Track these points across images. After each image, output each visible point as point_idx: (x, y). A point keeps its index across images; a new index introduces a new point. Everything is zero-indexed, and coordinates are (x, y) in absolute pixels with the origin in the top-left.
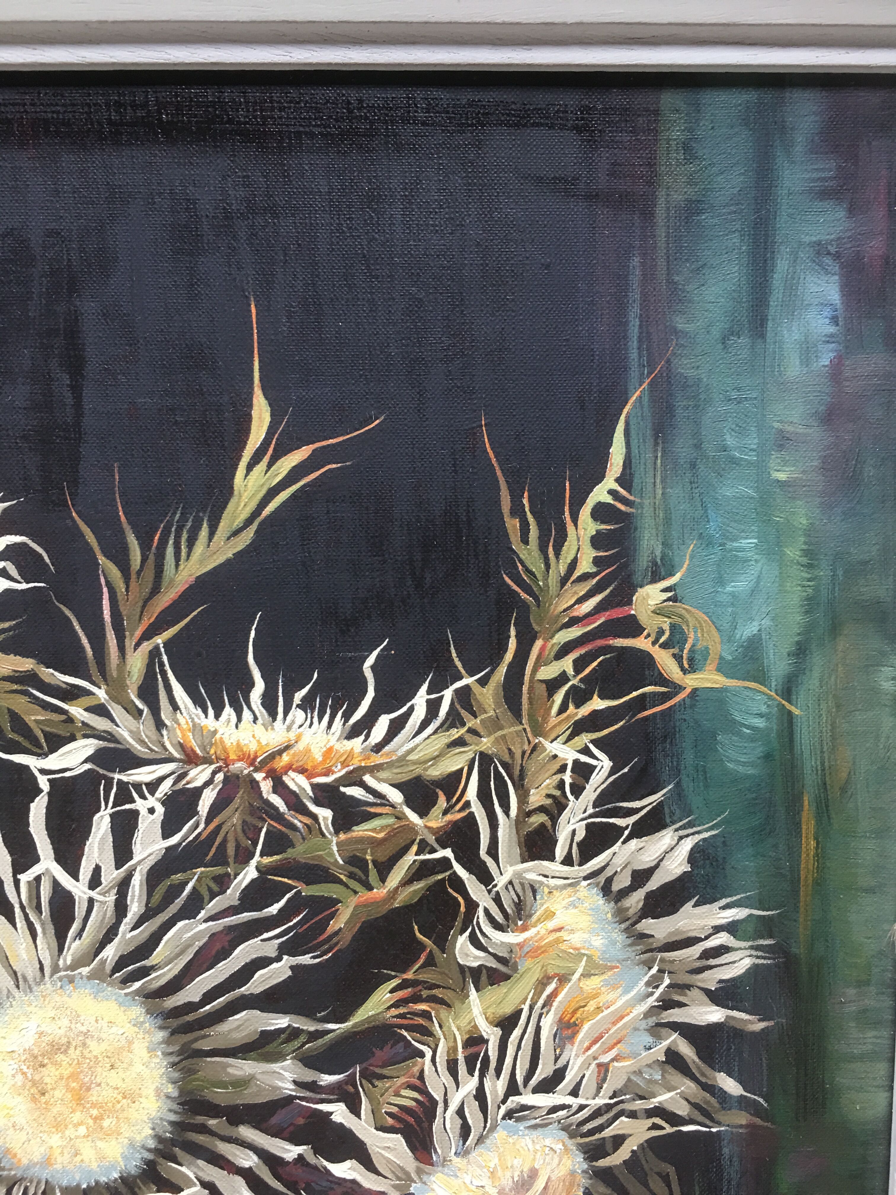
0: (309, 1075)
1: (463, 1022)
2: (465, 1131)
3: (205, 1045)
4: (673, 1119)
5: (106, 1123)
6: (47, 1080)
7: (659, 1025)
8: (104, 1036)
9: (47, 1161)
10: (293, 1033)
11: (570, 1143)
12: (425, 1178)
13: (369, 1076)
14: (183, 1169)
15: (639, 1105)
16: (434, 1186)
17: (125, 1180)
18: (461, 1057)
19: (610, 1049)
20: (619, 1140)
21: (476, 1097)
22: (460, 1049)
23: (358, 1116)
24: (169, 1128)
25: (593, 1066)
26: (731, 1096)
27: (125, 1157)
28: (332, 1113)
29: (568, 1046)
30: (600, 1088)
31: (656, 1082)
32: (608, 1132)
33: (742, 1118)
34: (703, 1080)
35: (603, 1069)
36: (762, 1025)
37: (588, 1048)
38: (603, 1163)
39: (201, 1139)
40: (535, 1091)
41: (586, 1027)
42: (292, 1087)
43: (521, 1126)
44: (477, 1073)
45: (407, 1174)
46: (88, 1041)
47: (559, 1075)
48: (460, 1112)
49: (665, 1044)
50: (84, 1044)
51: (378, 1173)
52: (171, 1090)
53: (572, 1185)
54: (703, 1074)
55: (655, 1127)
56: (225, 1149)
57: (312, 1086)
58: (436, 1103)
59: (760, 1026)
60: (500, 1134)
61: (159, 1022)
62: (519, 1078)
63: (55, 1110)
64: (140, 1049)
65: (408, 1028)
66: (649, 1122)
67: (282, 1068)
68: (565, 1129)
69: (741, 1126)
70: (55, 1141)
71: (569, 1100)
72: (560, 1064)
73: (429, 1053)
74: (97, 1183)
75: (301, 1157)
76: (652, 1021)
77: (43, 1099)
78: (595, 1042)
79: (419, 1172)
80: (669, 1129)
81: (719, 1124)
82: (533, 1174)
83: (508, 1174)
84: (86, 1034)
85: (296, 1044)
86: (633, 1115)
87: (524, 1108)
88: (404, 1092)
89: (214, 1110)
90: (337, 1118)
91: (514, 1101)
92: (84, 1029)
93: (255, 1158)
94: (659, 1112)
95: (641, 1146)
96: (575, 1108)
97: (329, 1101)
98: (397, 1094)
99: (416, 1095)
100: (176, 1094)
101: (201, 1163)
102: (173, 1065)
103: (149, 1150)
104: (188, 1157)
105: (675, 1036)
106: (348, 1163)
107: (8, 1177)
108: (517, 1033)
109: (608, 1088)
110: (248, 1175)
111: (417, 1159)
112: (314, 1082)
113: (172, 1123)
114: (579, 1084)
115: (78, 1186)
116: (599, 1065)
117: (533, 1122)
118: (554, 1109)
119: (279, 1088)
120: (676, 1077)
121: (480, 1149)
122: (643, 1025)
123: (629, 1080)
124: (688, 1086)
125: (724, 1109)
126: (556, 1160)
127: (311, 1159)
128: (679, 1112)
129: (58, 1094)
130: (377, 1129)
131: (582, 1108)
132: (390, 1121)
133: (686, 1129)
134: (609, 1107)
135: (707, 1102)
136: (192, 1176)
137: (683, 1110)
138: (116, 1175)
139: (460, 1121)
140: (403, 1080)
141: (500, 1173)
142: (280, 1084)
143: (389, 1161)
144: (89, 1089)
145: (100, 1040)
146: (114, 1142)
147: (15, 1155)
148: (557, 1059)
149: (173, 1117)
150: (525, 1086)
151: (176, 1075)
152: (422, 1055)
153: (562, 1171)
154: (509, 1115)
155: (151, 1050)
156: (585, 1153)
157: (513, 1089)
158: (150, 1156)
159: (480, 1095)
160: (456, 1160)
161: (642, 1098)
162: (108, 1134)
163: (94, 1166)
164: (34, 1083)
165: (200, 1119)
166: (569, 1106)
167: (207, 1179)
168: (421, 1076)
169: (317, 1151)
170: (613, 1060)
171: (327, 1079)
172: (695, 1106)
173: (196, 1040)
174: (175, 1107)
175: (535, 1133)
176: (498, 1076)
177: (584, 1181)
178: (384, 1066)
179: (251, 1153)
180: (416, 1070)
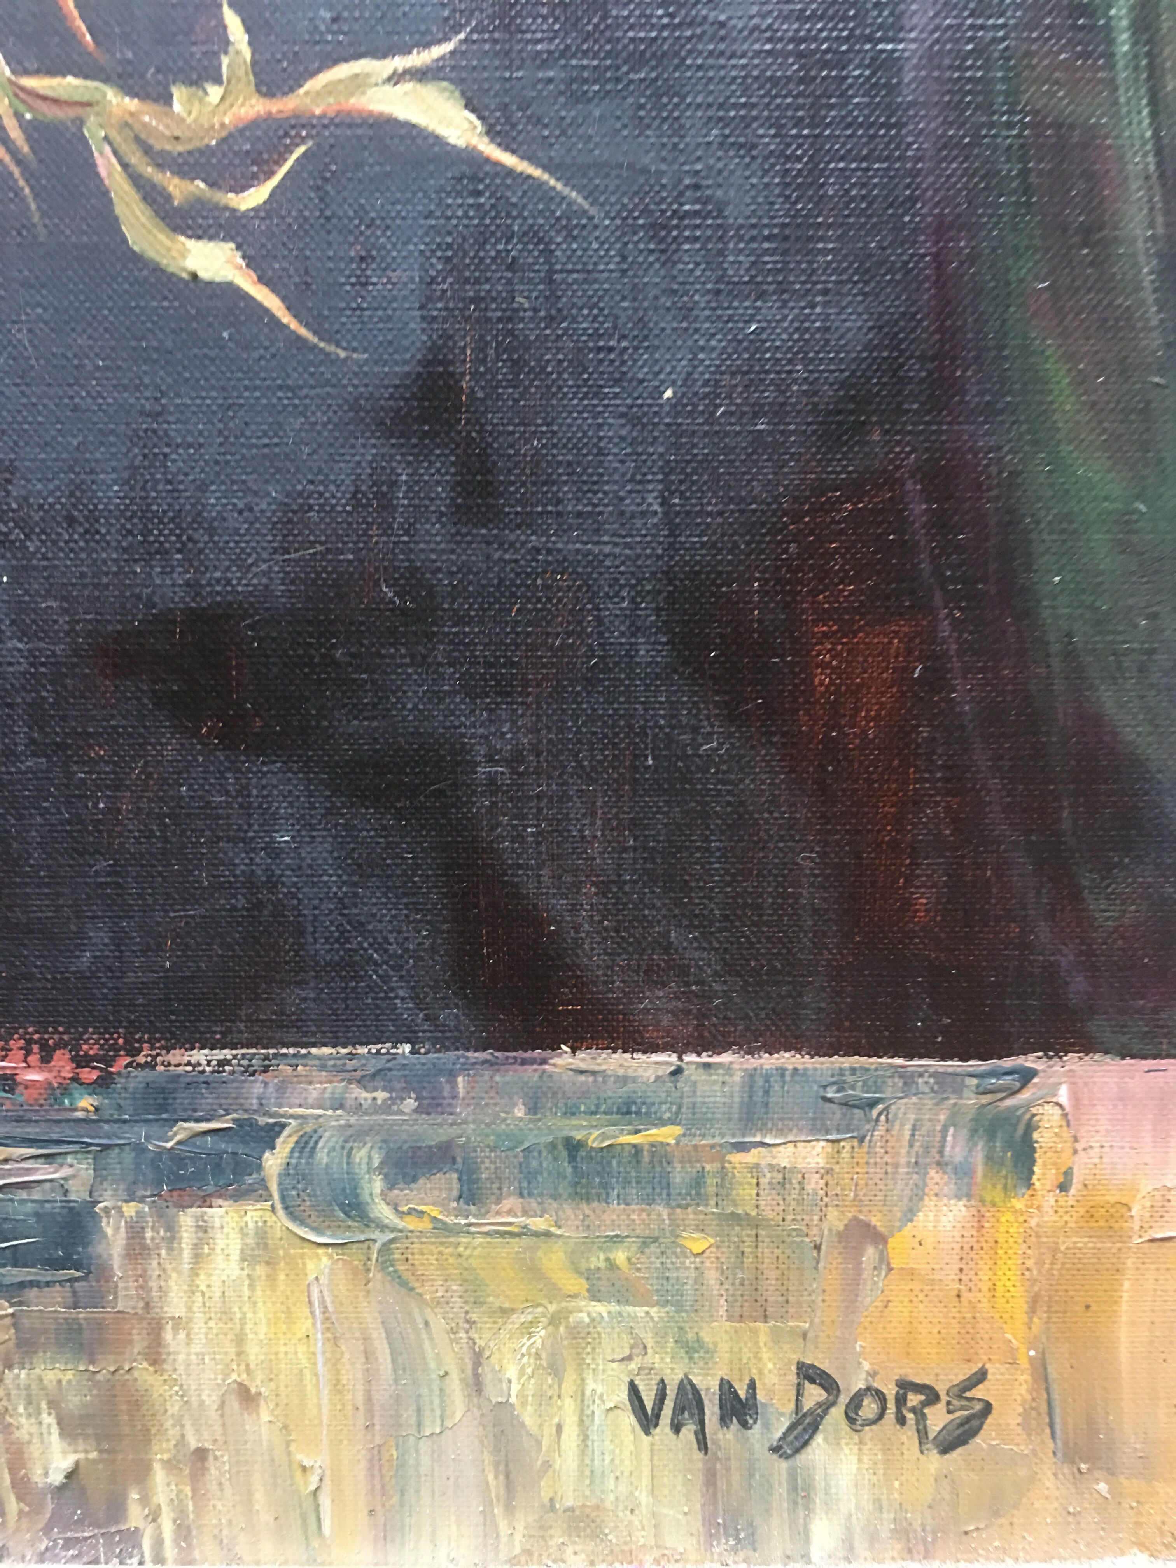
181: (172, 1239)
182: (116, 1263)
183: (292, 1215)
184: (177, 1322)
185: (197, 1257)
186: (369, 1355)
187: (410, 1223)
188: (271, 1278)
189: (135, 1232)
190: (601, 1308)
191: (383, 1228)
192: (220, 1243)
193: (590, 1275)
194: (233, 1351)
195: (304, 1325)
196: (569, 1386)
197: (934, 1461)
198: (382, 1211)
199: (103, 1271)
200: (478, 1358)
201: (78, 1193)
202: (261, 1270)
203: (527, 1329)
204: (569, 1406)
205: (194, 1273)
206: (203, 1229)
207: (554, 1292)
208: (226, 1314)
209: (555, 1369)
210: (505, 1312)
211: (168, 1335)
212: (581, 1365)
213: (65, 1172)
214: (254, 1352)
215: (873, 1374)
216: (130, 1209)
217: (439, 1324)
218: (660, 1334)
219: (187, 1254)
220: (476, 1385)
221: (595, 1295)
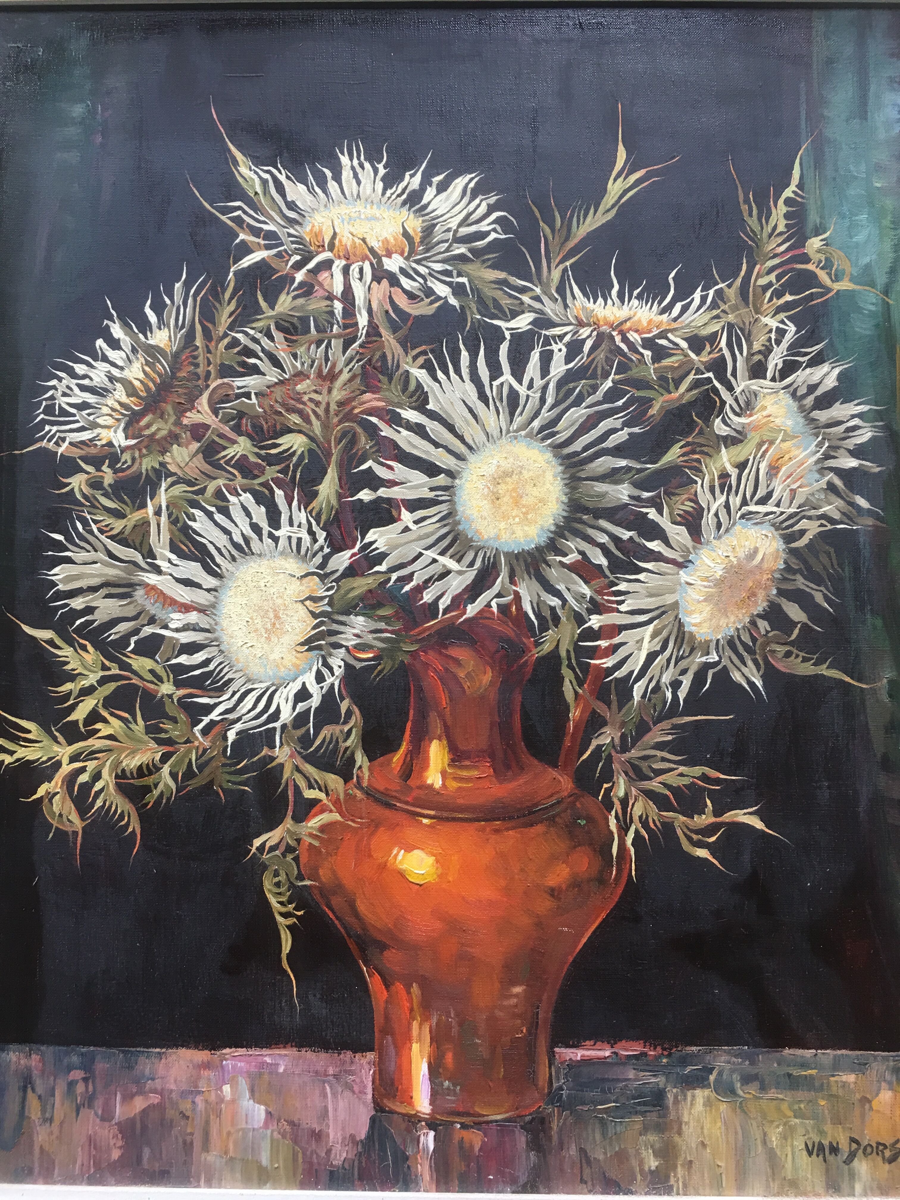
0: (636, 492)
1: (718, 465)
2: (719, 525)
3: (583, 475)
4: (832, 521)
5: (529, 517)
6: (500, 491)
7: (823, 468)
8: (531, 468)
9: (497, 537)
10: (628, 469)
11: (775, 533)
12: (697, 551)
13: (668, 494)
14: (569, 543)
15: (813, 512)
16: (703, 556)
17: (539, 549)
18: (717, 484)
19: (796, 481)
20: (802, 532)
21: (725, 507)
22: (716, 480)
23: (662, 515)
24: (562, 520)
25: (788, 490)
26: (863, 509)
27: (539, 536)
28: (647, 513)
29: (774, 479)
30: (791, 502)
31: (822, 500)
32: (796, 528)
33: (870, 521)
34: (848, 499)
35: (793, 492)
36: (879, 469)
37: (785, 481)
38: (793, 545)
39: (579, 526)
40: (757, 503)
41: (784, 469)
42: (627, 498)
43: (749, 523)
44: (725, 493)
45: (688, 549)
46: (523, 471)
47: (769, 495)
48: (716, 515)
49: (827, 478)
50: (521, 472)
51: (672, 548)
52: (565, 499)
53: (777, 557)
54: (848, 496)
55: (822, 525)
56: (591, 532)
57: (637, 498)
58: (703, 509)
59: (878, 470)
60: (738, 527)
61: (560, 461)
62: (748, 497)
63: (503, 508)
64: (549, 476)
65: (690, 468)
66: (819, 522)
67: (623, 488)
68: (773, 525)
69: (869, 526)
70: (502, 525)
71: (775, 509)
72: (770, 488)
73: (700, 482)
74: (523, 550)
75: (631, 538)
76: (819, 466)
77: (498, 502)
78: (788, 477)
79: (694, 548)
80: (830, 527)
81: (857, 524)
82: (756, 551)
83: (742, 550)
84: (522, 467)
85: (630, 475)
86: (810, 518)
87: (751, 513)
88: (686, 503)
89: (586, 510)
90: (650, 516)
91: (745, 509)
92: (521, 464)
93: (607, 538)
94: (823, 517)
95: (814, 536)
96: (778, 513)
97: (647, 507)
98: (683, 504)
99: (692, 504)
100: (566, 501)
101: (578, 540)
102: (566, 485)
103: (551, 532)
104: (572, 536)
105: (832, 474)
106: (656, 542)
107: (476, 546)
108: (747, 471)
109: (796, 503)
110: (603, 547)
111: (693, 540)
112: (639, 496)
113: (564, 517)
114: (780, 501)
115: (513, 551)
116: (791, 490)
117: (756, 521)
118: (767, 514)
119: (620, 499)
120: (833, 497)
121: (726, 536)
122: (815, 468)
123: (807, 498)
124: (840, 503)
125: (859, 515)
126: (768, 543)
127: (637, 539)
128: (835, 517)
129: (505, 499)
130: (672, 523)
131: (782, 513)
132: (679, 519)
133: (838, 527)
134: (796, 514)
135: (851, 512)
136: (573, 547)
137: (837, 516)
138: (533, 546)
139: (716, 520)
140: (686, 496)
141: (738, 549)
142: (621, 497)
143: (678, 541)
144: (521, 497)
145: (529, 470)
146: (533, 527)
147: (481, 534)
148: (768, 486)
149: (565, 514)
150: (751, 500)
151: (567, 490)
152: (696, 482)
153: (771, 550)
154: (742, 517)
155: (555, 476)
156: (784, 539)
157: (744, 503)
158: (552, 535)
159: (727, 506)
160: (714, 541)
161: (815, 509)
162: (530, 523)
163: (522, 540)
164: (494, 493)
165: (579, 515)
166: (775, 513)
167: (581, 549)
168: (696, 494)
169: (640, 535)
170: (798, 487)
171: (646, 495)
172: (843, 514)
173: (578, 472)
174: (566, 508)
175: (757, 528)
176: (737, 495)
177: (784, 556)
178: (677, 488)
179: (605, 535)
180: (693, 490)
181: (685, 1099)
182: (671, 1105)
183: (717, 1094)
184: (686, 1123)
185: (692, 1104)
186: (736, 1133)
187: (747, 1096)
188: (711, 1110)
189: (676, 1097)
190: (797, 1121)
191: (740, 1097)
192: (698, 1100)
193: (794, 1111)
194: (700, 1131)
195: (719, 1124)
196: (789, 1143)
197: (887, 1166)
198: (740, 1093)
199: (667, 1108)
200: (765, 1134)
201: (661, 1085)
202: (708, 1108)
203: (778, 1127)
204: (789, 1149)
205: (691, 1109)
206: (693, 1096)
207: (785, 1116)
208: (698, 1121)
209: (785, 1138)
210: (772, 1122)
211: (683, 1126)
212: (792, 1138)
213: (658, 1080)
214: (706, 1131)
215: (869, 1140)
216: (675, 1090)
217: (755, 1124)
218: (813, 1128)
219: (689, 1103)
220: (764, 1142)
221: (795, 1117)
